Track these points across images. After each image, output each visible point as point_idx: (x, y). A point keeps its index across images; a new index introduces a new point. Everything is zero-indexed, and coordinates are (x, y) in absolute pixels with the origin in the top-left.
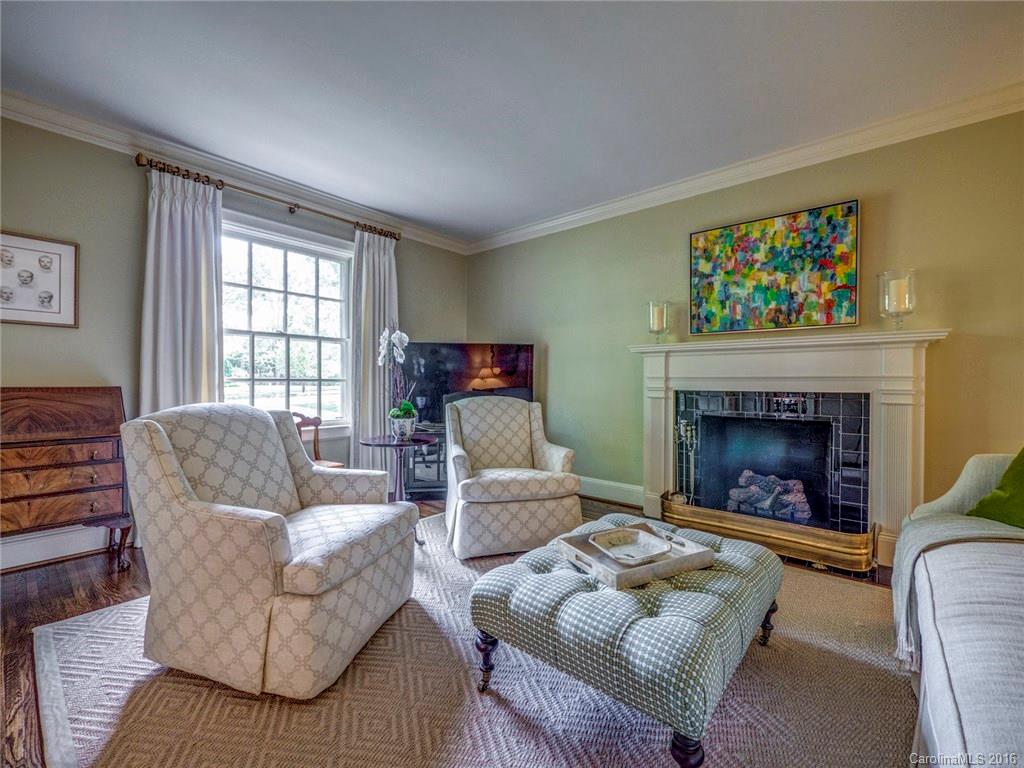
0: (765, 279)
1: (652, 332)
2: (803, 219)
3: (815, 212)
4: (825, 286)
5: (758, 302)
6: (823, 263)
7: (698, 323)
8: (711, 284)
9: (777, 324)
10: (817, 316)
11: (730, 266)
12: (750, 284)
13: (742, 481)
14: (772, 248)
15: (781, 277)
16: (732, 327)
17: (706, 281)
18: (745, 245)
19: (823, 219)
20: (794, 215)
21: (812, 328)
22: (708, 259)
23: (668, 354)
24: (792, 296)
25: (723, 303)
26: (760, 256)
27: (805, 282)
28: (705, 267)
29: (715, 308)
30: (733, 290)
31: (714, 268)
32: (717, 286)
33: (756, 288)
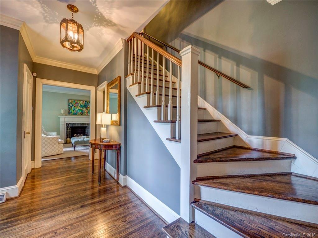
0: (80, 108)
1: (61, 114)
2: (85, 102)
3: (86, 101)
4: (87, 110)
5: (79, 111)
6: (87, 108)
7: (70, 113)
8: (72, 108)
9: (81, 114)
10: (86, 114)
11: (75, 106)
12: (78, 109)
13: (75, 136)
14: (81, 105)
15: (82, 108)
16: (75, 114)
17: (71, 107)
18: (77, 103)
19: (87, 103)
20: (84, 101)
21: (85, 115)
22: (71, 104)
23: (65, 117)
24: (83, 111)
25: (74, 111)
26: (79, 105)
27: (85, 109)
28: (71, 105)
29: (72, 111)
30: (75, 109)
31: (72, 105)
32: (73, 108)
33: (79, 109)
